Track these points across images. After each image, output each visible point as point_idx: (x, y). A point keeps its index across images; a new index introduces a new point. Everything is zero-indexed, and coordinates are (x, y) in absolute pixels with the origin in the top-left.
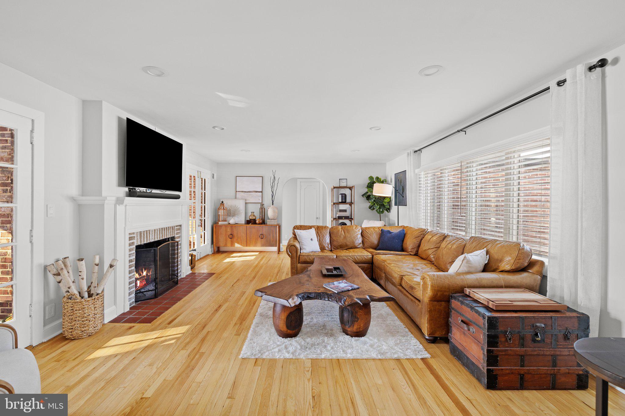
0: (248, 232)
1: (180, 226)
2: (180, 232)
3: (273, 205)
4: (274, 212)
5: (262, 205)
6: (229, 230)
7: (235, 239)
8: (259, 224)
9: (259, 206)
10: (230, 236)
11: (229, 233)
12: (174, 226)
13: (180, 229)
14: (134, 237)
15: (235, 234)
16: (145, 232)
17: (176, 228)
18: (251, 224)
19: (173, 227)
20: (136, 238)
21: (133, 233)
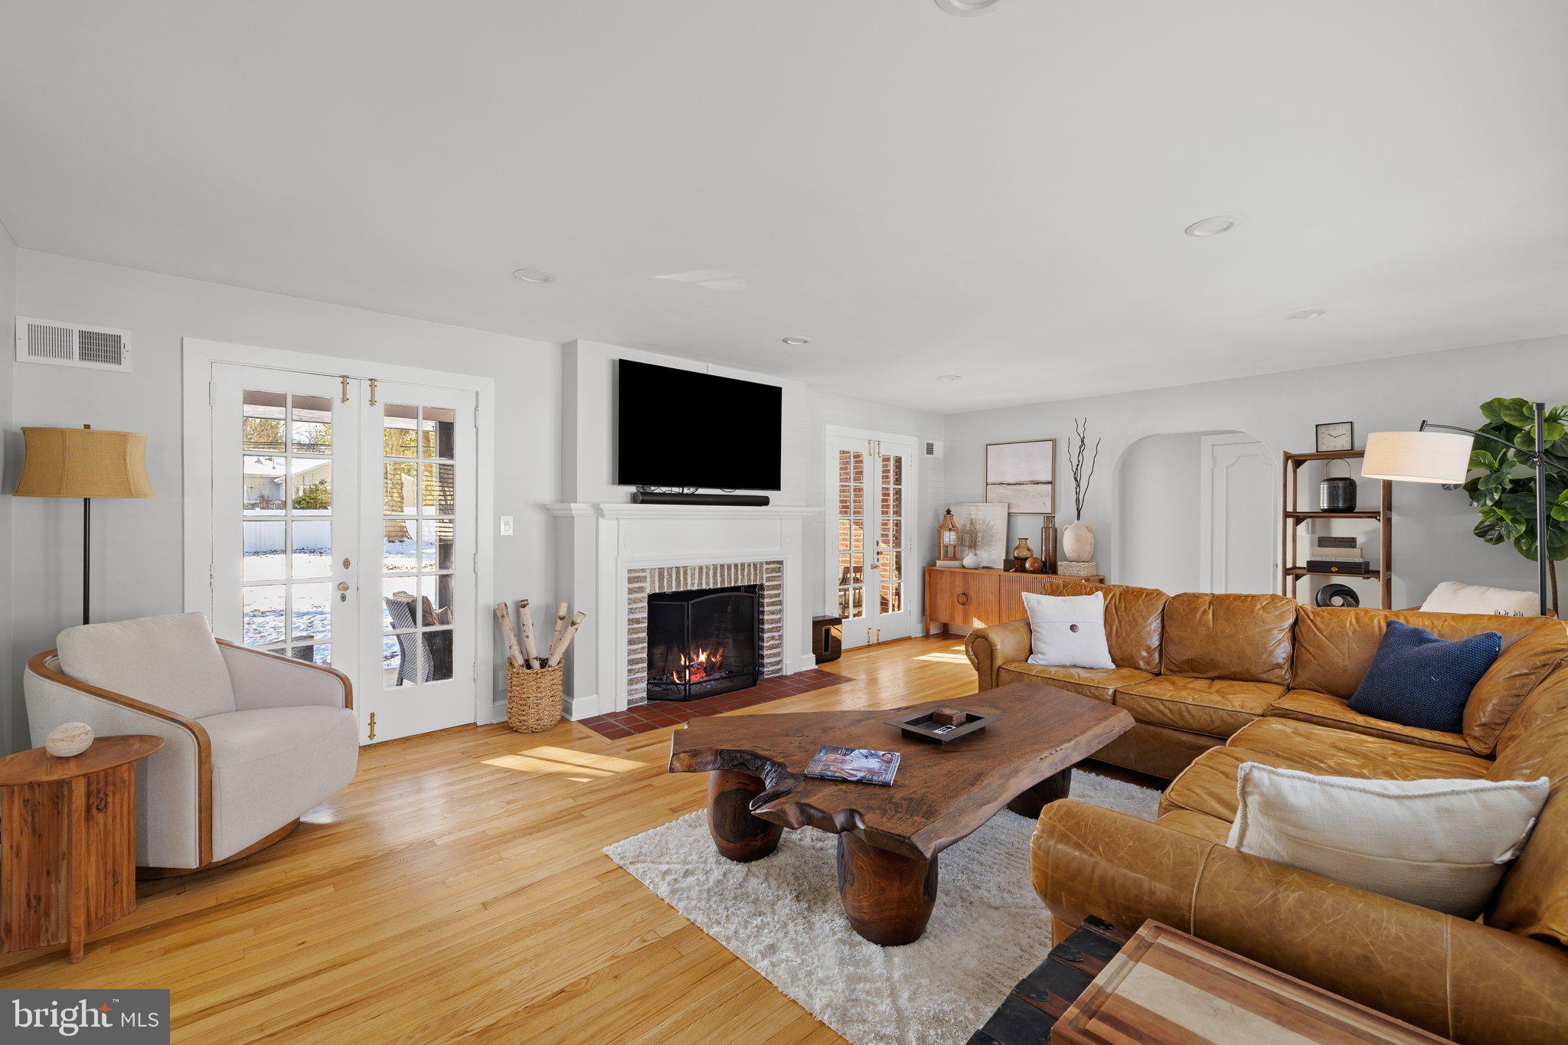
0: (1003, 592)
1: (780, 563)
2: (779, 576)
3: (1078, 518)
4: (1078, 539)
5: (1049, 518)
6: (958, 581)
7: (972, 607)
8: (1033, 572)
9: (1040, 522)
10: (962, 599)
11: (959, 590)
12: (761, 563)
13: (779, 570)
14: (645, 577)
15: (972, 593)
16: (674, 570)
17: (765, 566)
18: (1015, 571)
19: (755, 566)
20: (648, 580)
21: (643, 570)
